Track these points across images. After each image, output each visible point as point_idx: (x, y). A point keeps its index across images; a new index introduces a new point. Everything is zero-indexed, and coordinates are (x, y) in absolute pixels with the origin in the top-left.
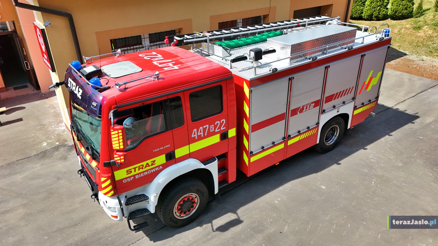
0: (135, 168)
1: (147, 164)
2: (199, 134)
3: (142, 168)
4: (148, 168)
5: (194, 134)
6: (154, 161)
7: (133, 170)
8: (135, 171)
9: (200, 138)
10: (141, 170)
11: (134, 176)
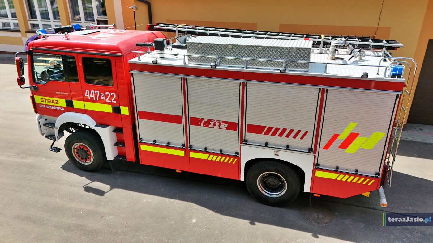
0: (45, 99)
1: (53, 100)
2: (91, 96)
3: (50, 102)
4: (53, 104)
5: (87, 94)
6: (58, 101)
7: (44, 100)
8: (46, 102)
9: (92, 100)
10: (49, 104)
11: (46, 105)
